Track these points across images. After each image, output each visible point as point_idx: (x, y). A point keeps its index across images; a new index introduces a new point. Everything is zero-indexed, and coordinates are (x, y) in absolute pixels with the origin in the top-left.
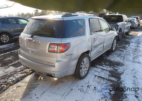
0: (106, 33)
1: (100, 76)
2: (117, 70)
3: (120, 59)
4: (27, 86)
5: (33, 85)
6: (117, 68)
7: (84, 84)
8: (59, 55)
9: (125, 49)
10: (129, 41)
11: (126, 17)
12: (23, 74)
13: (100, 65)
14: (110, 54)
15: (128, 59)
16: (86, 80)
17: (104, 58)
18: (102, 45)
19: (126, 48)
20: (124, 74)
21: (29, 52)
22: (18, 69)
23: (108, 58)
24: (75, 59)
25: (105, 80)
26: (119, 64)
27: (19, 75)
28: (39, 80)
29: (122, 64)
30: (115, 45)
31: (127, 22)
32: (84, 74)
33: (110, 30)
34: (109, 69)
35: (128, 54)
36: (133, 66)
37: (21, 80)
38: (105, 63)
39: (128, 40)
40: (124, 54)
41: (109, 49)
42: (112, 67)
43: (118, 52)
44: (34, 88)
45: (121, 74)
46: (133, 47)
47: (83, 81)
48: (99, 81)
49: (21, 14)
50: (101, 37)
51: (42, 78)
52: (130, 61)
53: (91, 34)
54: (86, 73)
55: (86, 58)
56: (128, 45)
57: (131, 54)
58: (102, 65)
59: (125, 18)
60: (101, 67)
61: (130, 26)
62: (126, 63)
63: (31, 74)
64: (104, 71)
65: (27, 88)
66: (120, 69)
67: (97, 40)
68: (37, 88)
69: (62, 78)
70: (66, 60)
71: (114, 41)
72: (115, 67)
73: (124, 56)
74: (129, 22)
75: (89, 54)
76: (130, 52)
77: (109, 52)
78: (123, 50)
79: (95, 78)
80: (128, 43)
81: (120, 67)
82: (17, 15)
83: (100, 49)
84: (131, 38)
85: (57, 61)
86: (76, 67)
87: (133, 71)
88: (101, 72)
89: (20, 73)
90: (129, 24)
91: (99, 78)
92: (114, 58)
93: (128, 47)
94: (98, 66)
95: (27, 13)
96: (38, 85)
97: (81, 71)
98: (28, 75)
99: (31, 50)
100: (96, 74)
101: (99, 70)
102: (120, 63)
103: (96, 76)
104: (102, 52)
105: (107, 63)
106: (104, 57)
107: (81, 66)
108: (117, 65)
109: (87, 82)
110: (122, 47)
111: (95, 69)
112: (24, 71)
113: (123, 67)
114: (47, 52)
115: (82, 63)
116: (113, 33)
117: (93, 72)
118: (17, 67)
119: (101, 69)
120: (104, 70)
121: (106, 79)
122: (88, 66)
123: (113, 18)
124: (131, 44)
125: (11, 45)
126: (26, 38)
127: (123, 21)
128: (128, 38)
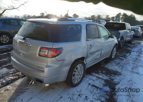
0: (105, 40)
1: (94, 84)
2: (113, 80)
3: (118, 69)
4: (16, 90)
5: (22, 90)
6: (113, 78)
7: (76, 92)
8: (49, 59)
9: (125, 58)
10: (131, 50)
11: (130, 26)
12: (14, 77)
13: (96, 73)
14: (109, 62)
15: (127, 69)
16: (78, 88)
17: (102, 66)
18: (100, 52)
19: (127, 57)
20: (120, 84)
21: (20, 55)
22: (11, 70)
23: (106, 66)
24: (67, 65)
25: (98, 90)
26: (116, 73)
27: (10, 77)
28: (30, 84)
29: (119, 74)
30: (115, 53)
31: (130, 31)
32: (77, 81)
33: (109, 37)
34: (105, 78)
35: (128, 63)
36: (130, 76)
37: (11, 83)
38: (101, 70)
39: (129, 49)
40: (123, 63)
41: (108, 56)
42: (109, 76)
43: (117, 61)
44: (22, 93)
45: (117, 84)
46: (133, 57)
47: (75, 89)
48: (92, 90)
49: (27, 16)
50: (99, 44)
51: (33, 82)
52: (128, 71)
53: (87, 40)
54: (79, 81)
55: (80, 65)
56: (128, 54)
57: (131, 64)
58: (98, 73)
59: (128, 26)
60: (97, 75)
61: (133, 34)
62: (124, 72)
63: (23, 77)
64: (100, 80)
65: (15, 92)
66: (116, 79)
67: (94, 47)
68: (25, 93)
69: (53, 84)
70: (56, 66)
71: (113, 49)
72: (112, 76)
73: (123, 65)
74: (132, 30)
75: (85, 61)
76: (130, 61)
77: (108, 60)
78: (123, 59)
79: (88, 86)
80: (129, 52)
81: (117, 76)
82: (23, 17)
83: (97, 56)
84: (134, 46)
85: (47, 66)
86: (68, 73)
87: (129, 81)
88: (96, 81)
89: (12, 75)
90: (132, 32)
91: (93, 87)
92: (112, 67)
93: (129, 56)
94: (94, 74)
95: (34, 16)
96: (27, 89)
97: (73, 78)
98: (19, 78)
99: (22, 53)
100: (91, 82)
101: (94, 78)
102: (118, 72)
103: (90, 84)
104: (100, 59)
105: (104, 72)
106: (102, 64)
107: (74, 73)
108: (113, 74)
109: (79, 90)
110: (122, 55)
111: (90, 77)
112: (16, 74)
113: (121, 76)
114: (37, 55)
115: (75, 69)
116: (113, 41)
117: (87, 79)
118: (10, 69)
119: (97, 77)
120: (99, 78)
121: (100, 88)
122: (83, 73)
123: (116, 26)
124: (132, 53)
125: (10, 46)
126: (19, 40)
127: (125, 29)
128: (130, 47)
